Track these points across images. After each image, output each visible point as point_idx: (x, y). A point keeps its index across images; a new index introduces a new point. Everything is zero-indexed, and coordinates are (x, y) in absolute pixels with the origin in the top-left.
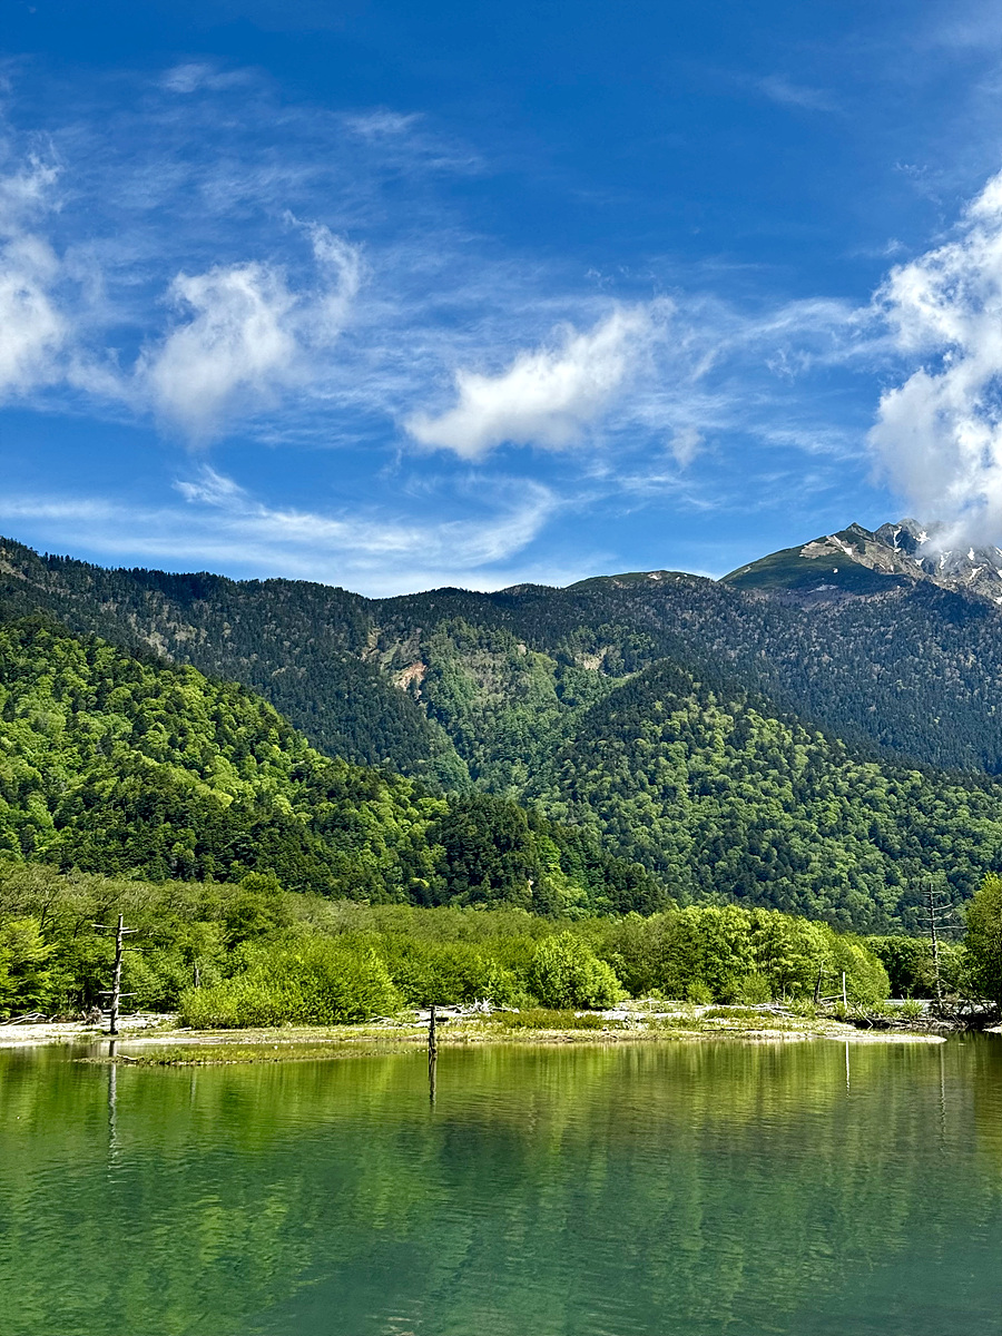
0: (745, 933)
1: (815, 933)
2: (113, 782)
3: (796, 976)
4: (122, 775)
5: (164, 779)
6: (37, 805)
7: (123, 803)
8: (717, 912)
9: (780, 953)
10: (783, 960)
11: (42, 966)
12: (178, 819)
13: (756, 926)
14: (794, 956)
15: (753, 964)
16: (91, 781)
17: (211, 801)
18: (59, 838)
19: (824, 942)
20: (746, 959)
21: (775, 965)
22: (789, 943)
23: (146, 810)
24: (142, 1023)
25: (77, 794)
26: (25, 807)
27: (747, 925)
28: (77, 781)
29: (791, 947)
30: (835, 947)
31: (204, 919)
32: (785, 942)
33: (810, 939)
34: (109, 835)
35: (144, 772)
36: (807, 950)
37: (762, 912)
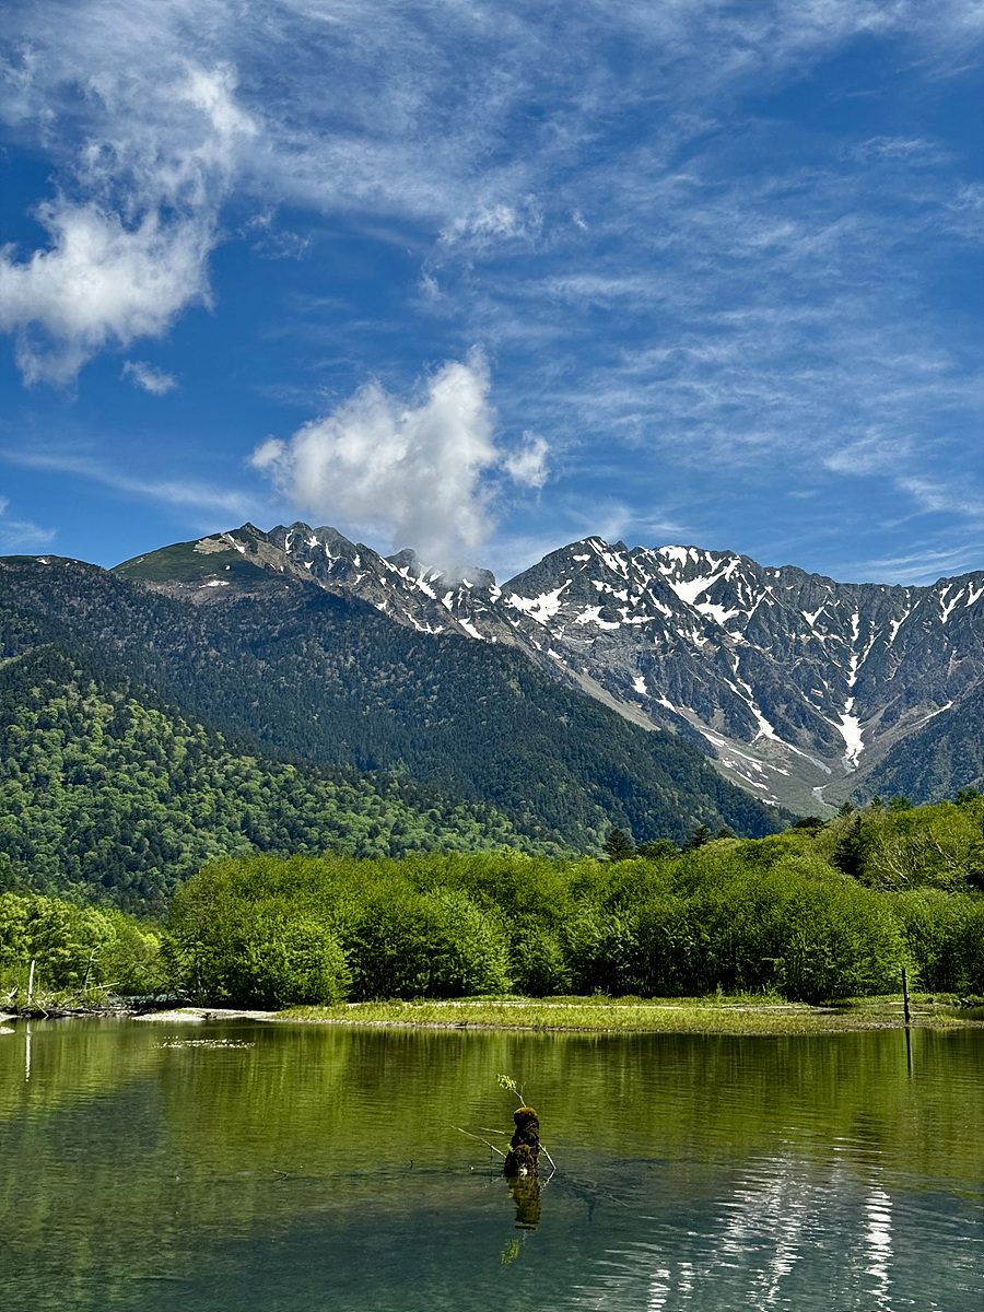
0: (20, 922)
9: (57, 942)
10: (61, 951)
13: (36, 916)
14: (73, 945)
15: (26, 955)
19: (110, 930)
20: (21, 949)
21: (53, 954)
22: (69, 932)
27: (23, 913)
29: (69, 935)
30: (125, 937)
32: (64, 931)
33: (93, 928)
36: (88, 939)
37: (42, 900)
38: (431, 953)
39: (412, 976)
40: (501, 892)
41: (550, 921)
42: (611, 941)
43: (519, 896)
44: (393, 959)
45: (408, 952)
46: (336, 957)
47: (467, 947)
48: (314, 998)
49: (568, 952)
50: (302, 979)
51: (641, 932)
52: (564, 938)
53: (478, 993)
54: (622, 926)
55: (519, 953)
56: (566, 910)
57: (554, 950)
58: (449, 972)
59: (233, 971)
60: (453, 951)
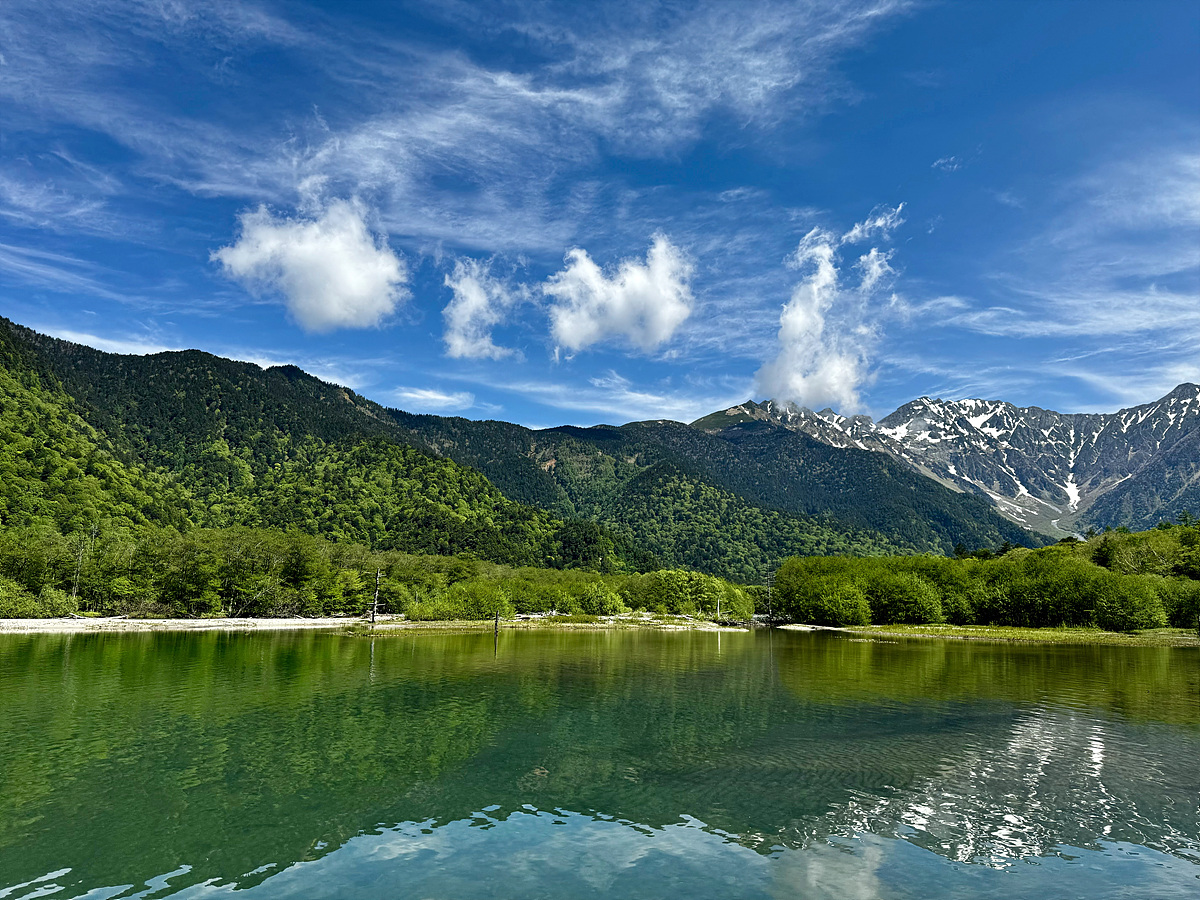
0: (685, 582)
1: (718, 583)
2: (412, 510)
3: (709, 603)
4: (417, 507)
5: (436, 509)
6: (378, 520)
7: (417, 520)
8: (673, 573)
9: (701, 592)
10: (703, 595)
11: (359, 592)
12: (441, 527)
13: (691, 579)
14: (708, 593)
15: (689, 596)
16: (403, 510)
17: (456, 520)
18: (387, 536)
19: (722, 587)
20: (686, 594)
21: (699, 597)
22: (705, 587)
23: (427, 523)
24: (389, 618)
25: (396, 515)
26: (372, 521)
27: (687, 578)
28: (397, 509)
29: (707, 589)
30: (727, 589)
31: (438, 572)
33: (715, 586)
34: (410, 534)
35: (427, 506)
36: (714, 591)
37: (694, 573)
38: (905, 603)
39: (896, 614)
40: (933, 574)
41: (961, 590)
42: (995, 600)
43: (944, 578)
44: (886, 605)
45: (893, 602)
46: (863, 604)
47: (923, 601)
48: (856, 622)
49: (973, 605)
50: (849, 613)
51: (1011, 595)
52: (970, 598)
53: (930, 623)
54: (1000, 592)
55: (946, 604)
56: (968, 584)
57: (965, 603)
58: (915, 612)
59: (816, 609)
60: (916, 602)
